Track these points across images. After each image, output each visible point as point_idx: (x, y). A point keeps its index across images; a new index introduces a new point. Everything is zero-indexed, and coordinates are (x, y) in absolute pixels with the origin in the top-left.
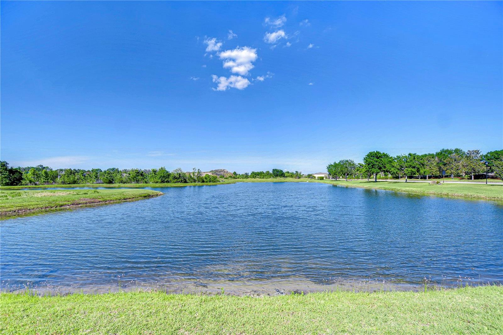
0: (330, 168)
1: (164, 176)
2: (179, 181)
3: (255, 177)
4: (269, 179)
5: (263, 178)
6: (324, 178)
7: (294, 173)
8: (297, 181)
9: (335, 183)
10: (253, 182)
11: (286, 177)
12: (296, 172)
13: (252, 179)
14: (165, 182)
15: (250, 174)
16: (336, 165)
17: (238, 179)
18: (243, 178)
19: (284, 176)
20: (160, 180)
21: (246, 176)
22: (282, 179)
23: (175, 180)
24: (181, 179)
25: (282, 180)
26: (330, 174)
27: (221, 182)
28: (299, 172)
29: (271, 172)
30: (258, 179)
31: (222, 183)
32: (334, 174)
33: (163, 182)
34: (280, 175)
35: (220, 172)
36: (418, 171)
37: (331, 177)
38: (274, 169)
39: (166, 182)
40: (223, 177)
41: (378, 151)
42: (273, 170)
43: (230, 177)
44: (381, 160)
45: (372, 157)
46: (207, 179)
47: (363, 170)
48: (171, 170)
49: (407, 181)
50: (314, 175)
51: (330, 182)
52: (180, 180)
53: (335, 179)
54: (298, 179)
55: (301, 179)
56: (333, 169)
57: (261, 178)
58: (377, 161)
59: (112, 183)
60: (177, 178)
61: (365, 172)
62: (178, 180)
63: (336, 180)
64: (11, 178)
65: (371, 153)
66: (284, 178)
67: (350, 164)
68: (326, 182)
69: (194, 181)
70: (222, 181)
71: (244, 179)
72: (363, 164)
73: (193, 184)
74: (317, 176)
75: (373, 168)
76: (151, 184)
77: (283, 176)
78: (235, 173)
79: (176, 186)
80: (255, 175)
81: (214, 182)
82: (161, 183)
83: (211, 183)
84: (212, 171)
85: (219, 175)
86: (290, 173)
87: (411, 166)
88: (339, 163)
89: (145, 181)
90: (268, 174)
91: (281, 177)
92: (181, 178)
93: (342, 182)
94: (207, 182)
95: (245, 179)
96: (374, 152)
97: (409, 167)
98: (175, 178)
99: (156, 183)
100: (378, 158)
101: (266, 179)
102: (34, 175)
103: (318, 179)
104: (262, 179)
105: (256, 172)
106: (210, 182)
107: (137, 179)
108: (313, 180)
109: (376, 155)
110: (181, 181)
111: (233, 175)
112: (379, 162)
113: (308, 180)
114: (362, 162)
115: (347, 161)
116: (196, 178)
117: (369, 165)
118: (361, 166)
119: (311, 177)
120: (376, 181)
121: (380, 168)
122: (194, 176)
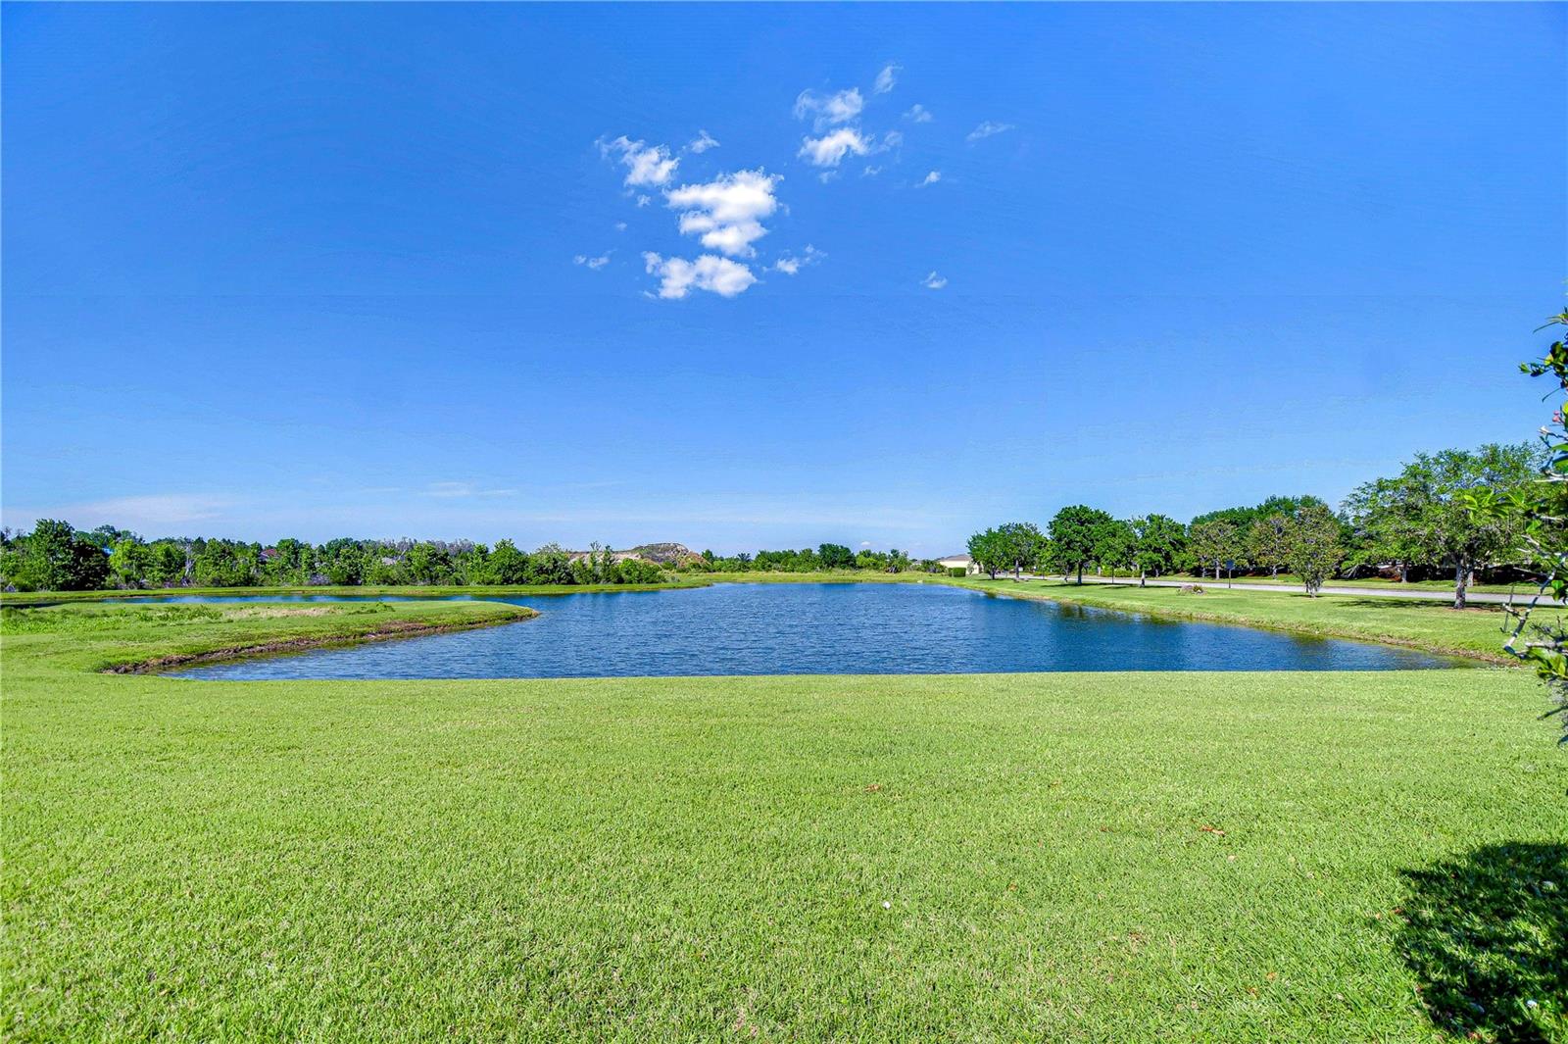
0: (974, 542)
1: (510, 566)
2: (553, 580)
3: (770, 566)
4: (809, 574)
5: (793, 571)
6: (967, 573)
7: (886, 556)
8: (890, 579)
9: (991, 587)
10: (763, 583)
11: (861, 567)
12: (893, 551)
13: (760, 573)
14: (512, 583)
15: (753, 558)
16: (990, 538)
17: (717, 573)
18: (732, 571)
19: (854, 566)
20: (498, 577)
21: (743, 563)
22: (848, 575)
23: (542, 577)
24: (558, 572)
25: (846, 577)
26: (977, 561)
27: (671, 584)
28: (902, 551)
29: (816, 552)
30: (777, 573)
31: (675, 585)
32: (988, 562)
33: (508, 583)
34: (842, 562)
35: (665, 550)
36: (1168, 558)
38: (825, 543)
39: (517, 582)
40: (672, 565)
41: (1084, 505)
42: (823, 546)
43: (694, 566)
44: (1089, 530)
45: (1068, 520)
46: (630, 574)
47: (1047, 554)
48: (530, 547)
50: (942, 563)
52: (556, 576)
53: (992, 576)
54: (893, 575)
55: (904, 575)
56: (985, 546)
57: (785, 570)
58: (1079, 533)
59: (357, 584)
60: (547, 572)
61: (1052, 559)
62: (551, 577)
63: (994, 578)
64: (81, 570)
65: (1066, 510)
66: (854, 572)
67: (1026, 536)
68: (968, 584)
69: (596, 580)
70: (673, 578)
71: (737, 574)
72: (1048, 537)
73: (592, 587)
74: (949, 565)
75: (1069, 548)
76: (474, 587)
77: (852, 565)
78: (708, 555)
79: (544, 593)
80: (769, 561)
81: (652, 582)
82: (502, 584)
83: (644, 586)
84: (641, 548)
85: (659, 560)
86: (874, 555)
87: (1150, 546)
88: (998, 531)
89: (457, 579)
90: (805, 560)
91: (844, 569)
93: (1008, 585)
94: (631, 582)
96: (1075, 507)
97: (1147, 550)
98: (541, 570)
99: (488, 584)
100: (1082, 524)
101: (800, 574)
102: (130, 558)
103: (949, 576)
104: (787, 574)
105: (771, 552)
106: (639, 581)
107: (433, 574)
108: (935, 578)
109: (1078, 515)
110: (560, 579)
111: (705, 561)
112: (1084, 536)
113: (921, 578)
114: (1045, 533)
115: (1019, 527)
116: (599, 570)
117: (1059, 540)
118: (1042, 543)
119: (932, 568)
120: (1080, 584)
121: (1086, 551)
122: (594, 564)
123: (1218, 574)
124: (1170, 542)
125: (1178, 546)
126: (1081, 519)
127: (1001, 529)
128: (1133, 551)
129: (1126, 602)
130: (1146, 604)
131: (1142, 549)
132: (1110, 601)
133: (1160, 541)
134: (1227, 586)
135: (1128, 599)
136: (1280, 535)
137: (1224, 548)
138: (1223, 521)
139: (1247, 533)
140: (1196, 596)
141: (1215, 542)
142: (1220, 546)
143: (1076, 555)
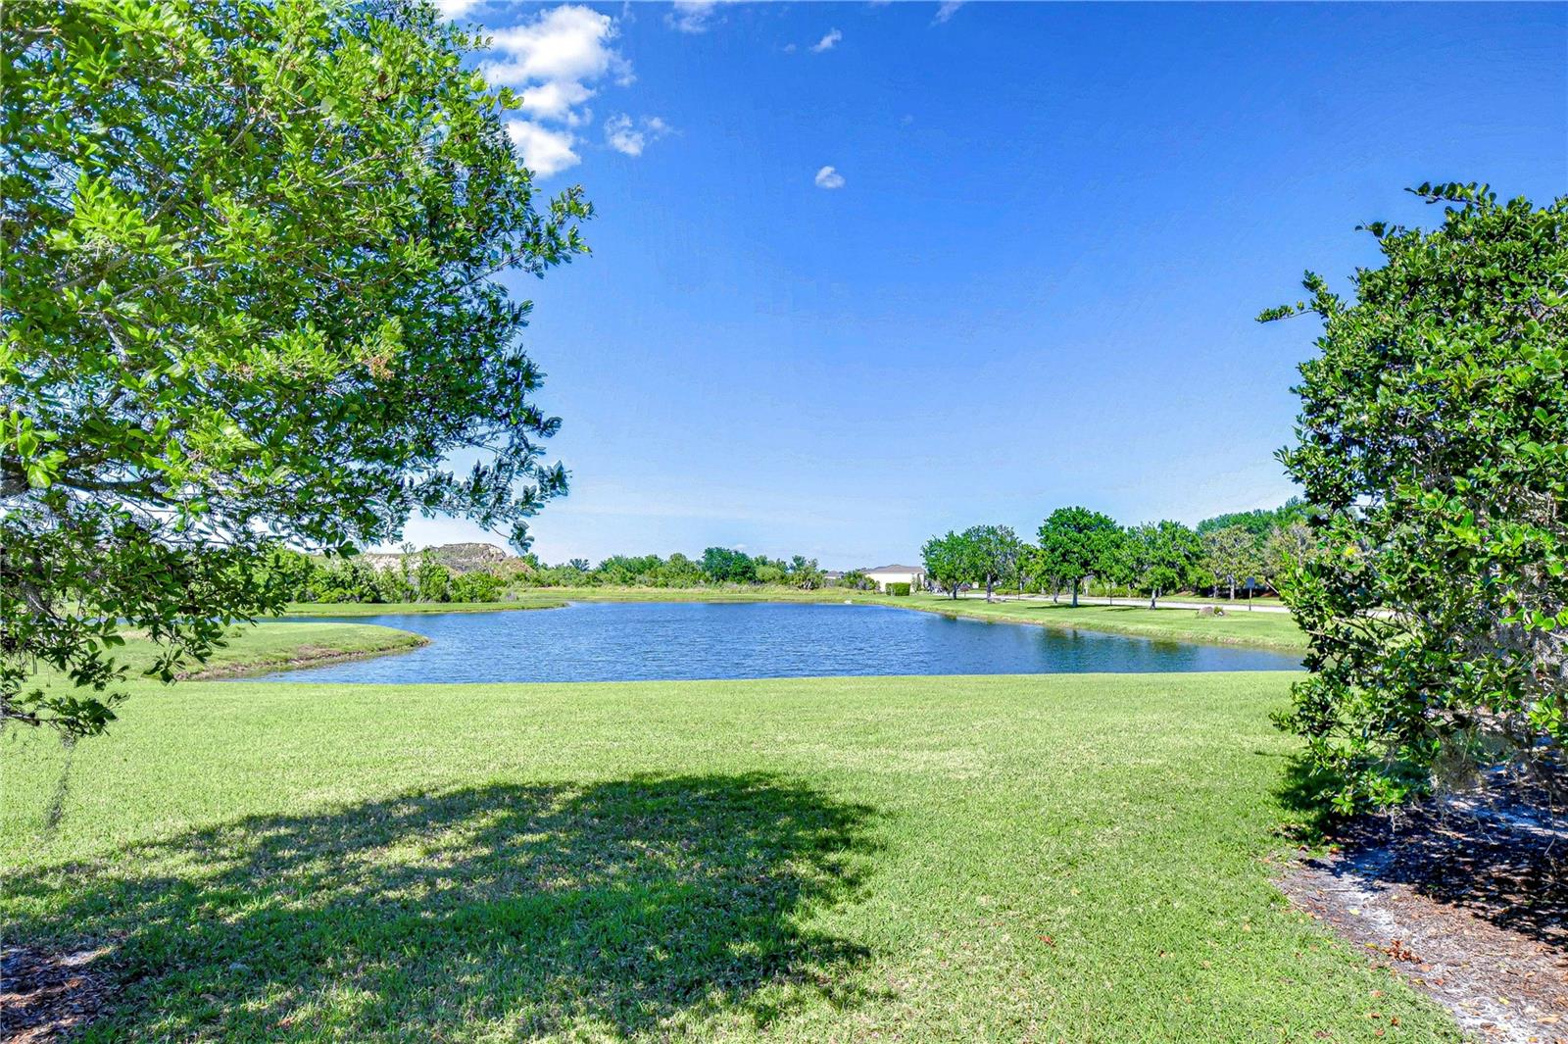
0: (932, 550)
3: (631, 578)
4: (690, 590)
5: (667, 585)
6: (912, 590)
7: (788, 564)
8: (808, 598)
9: (950, 608)
11: (763, 581)
12: (796, 559)
16: (954, 545)
17: (554, 588)
19: (753, 580)
22: (746, 591)
25: (744, 596)
26: (933, 575)
28: (808, 558)
29: (699, 559)
30: (645, 588)
31: (513, 604)
32: (949, 577)
34: (736, 574)
35: (468, 554)
36: (1182, 574)
37: (936, 584)
38: (713, 547)
41: (1081, 507)
42: (709, 552)
43: (518, 577)
44: (1089, 539)
45: (1063, 525)
46: (459, 590)
47: (1037, 567)
49: (1157, 605)
50: (873, 576)
51: (932, 603)
53: (951, 595)
54: (811, 592)
55: (823, 594)
56: (945, 556)
57: (655, 584)
58: (1076, 541)
60: (342, 585)
61: (1043, 574)
62: (348, 592)
63: (955, 598)
65: (1059, 513)
66: (754, 587)
67: (1002, 542)
68: (917, 604)
69: (410, 597)
72: (1038, 546)
74: (883, 579)
75: (1065, 560)
77: (750, 579)
78: (533, 562)
79: (336, 613)
80: (626, 570)
83: (478, 606)
85: (469, 568)
86: (772, 565)
87: (1163, 560)
88: (964, 535)
90: (681, 569)
91: (739, 582)
92: (361, 583)
93: (977, 605)
94: (460, 601)
95: (586, 590)
96: (1070, 509)
97: (1159, 564)
100: (1080, 531)
101: (677, 590)
103: (889, 593)
104: (659, 589)
105: (630, 556)
106: (472, 599)
108: (867, 597)
109: (1075, 519)
110: (362, 596)
112: (1083, 546)
113: (850, 597)
114: (1034, 541)
115: (992, 531)
116: (414, 582)
117: (1053, 550)
118: (1031, 553)
119: (861, 584)
120: (1076, 605)
121: (1085, 564)
122: (406, 574)
123: (1232, 594)
124: (1185, 556)
125: (1194, 559)
126: (1079, 524)
127: (967, 534)
128: (1143, 565)
129: (1140, 626)
130: (1164, 628)
131: (1153, 563)
132: (1120, 625)
133: (1174, 554)
134: (1247, 608)
135: (1142, 622)
136: (1304, 548)
137: (1240, 563)
138: (1240, 529)
139: (1264, 542)
140: (1217, 619)
141: (1230, 555)
142: (1235, 560)
143: (1072, 569)
